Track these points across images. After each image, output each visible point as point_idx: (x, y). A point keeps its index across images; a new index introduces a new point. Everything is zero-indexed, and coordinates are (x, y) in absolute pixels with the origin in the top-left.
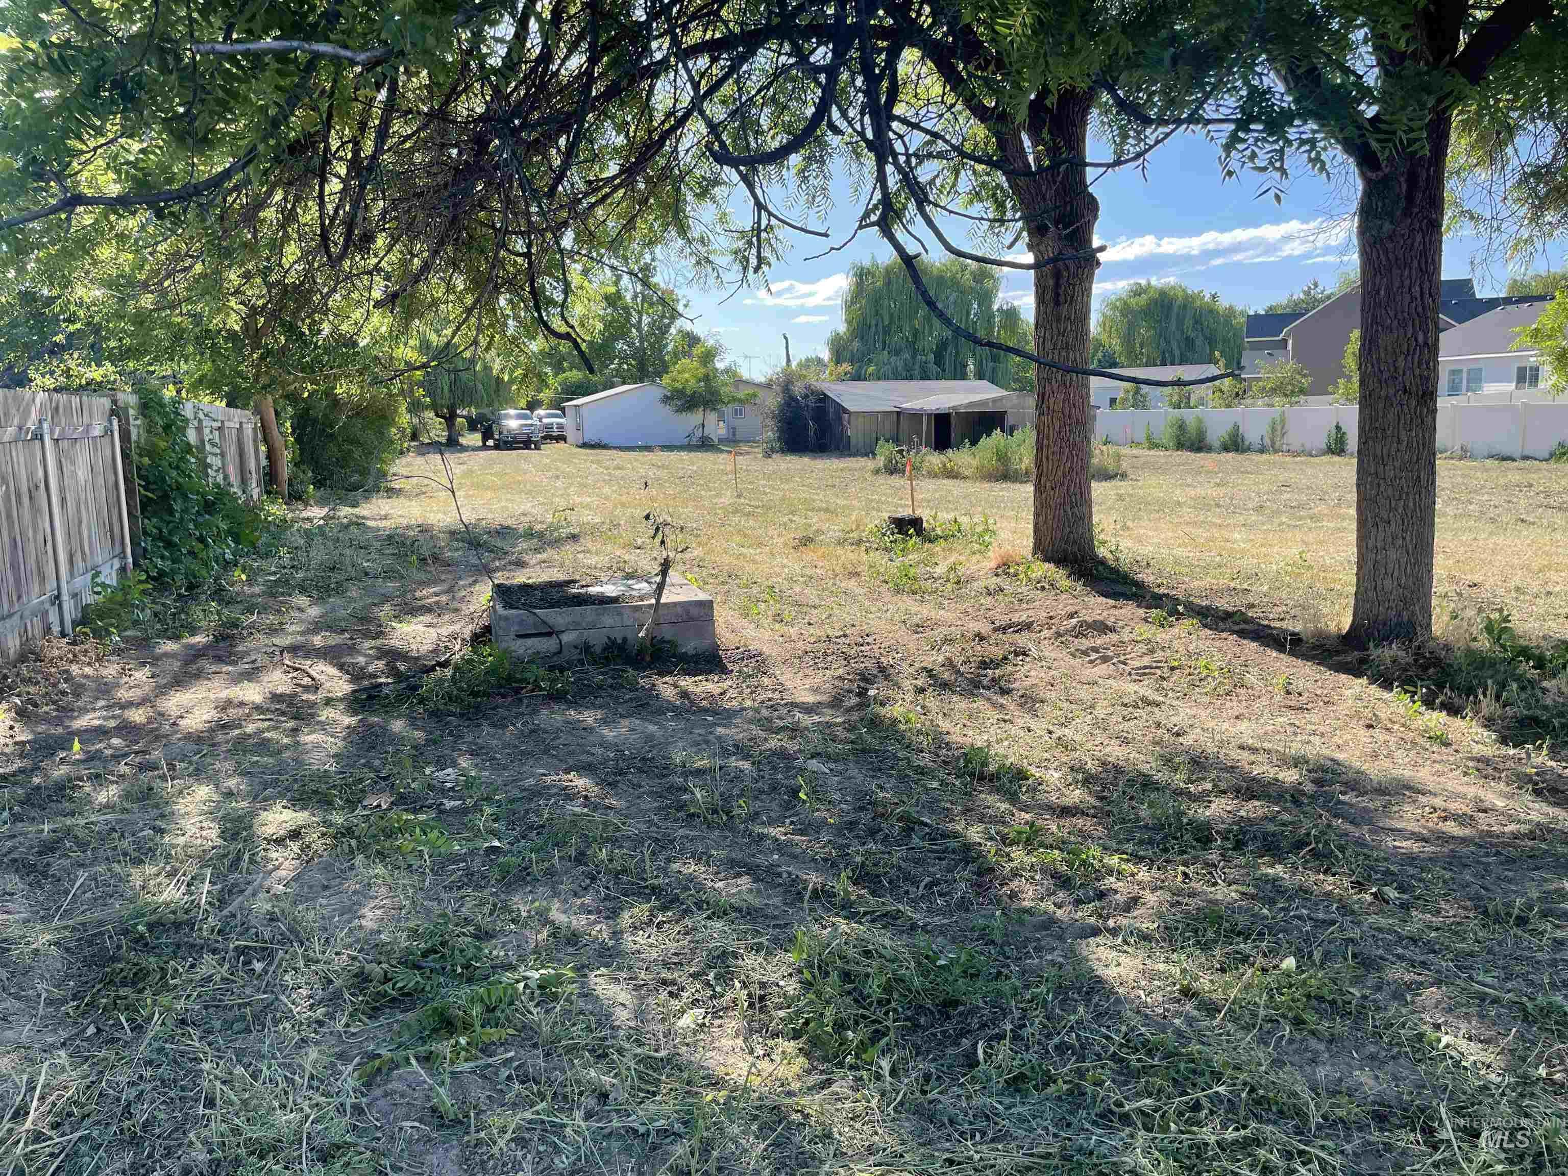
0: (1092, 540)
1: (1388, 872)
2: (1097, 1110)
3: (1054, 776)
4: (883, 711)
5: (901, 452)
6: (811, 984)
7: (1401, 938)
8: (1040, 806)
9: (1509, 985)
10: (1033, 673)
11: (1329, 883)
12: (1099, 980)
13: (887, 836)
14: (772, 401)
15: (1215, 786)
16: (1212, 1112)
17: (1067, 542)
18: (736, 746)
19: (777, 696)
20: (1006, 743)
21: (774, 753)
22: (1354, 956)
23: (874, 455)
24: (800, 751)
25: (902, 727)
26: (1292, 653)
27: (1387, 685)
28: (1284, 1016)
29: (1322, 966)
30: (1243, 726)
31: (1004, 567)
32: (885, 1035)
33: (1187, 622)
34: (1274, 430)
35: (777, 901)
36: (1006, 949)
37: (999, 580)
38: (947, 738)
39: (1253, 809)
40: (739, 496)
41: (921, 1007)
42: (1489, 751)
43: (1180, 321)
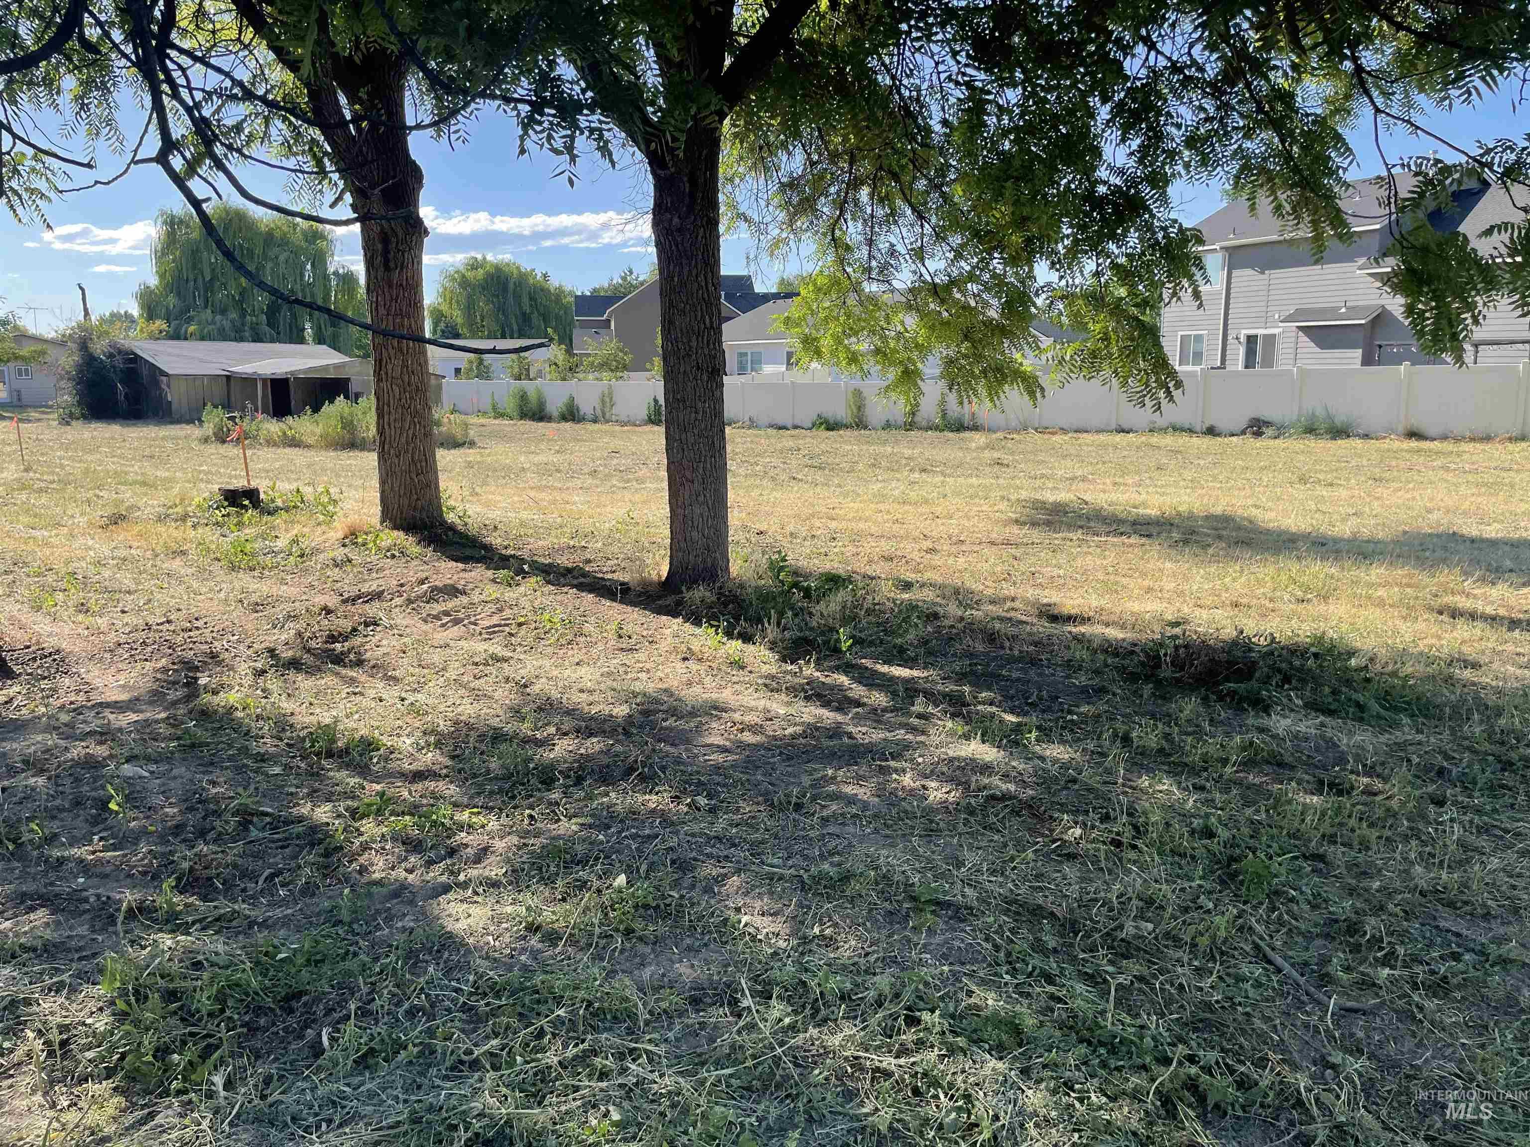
0: (440, 507)
1: (700, 783)
2: (448, 1064)
3: (406, 743)
4: (216, 700)
5: (232, 419)
6: (127, 1014)
7: (709, 838)
8: (391, 775)
9: (790, 862)
10: (384, 642)
11: (653, 801)
12: (450, 935)
13: (220, 834)
14: (69, 360)
15: (558, 729)
16: (554, 1035)
17: (415, 509)
18: (26, 762)
19: (81, 697)
20: (356, 717)
21: (76, 763)
22: (673, 862)
23: (201, 421)
24: (111, 756)
25: (240, 714)
26: (622, 602)
27: (697, 623)
28: (617, 930)
29: (647, 877)
30: (583, 671)
31: (352, 537)
32: (217, 1047)
33: (533, 580)
34: (603, 402)
35: (83, 930)
36: (355, 926)
37: (347, 550)
38: (291, 720)
39: (594, 745)
40: (26, 470)
41: (260, 1008)
42: (773, 669)
43: (517, 297)
